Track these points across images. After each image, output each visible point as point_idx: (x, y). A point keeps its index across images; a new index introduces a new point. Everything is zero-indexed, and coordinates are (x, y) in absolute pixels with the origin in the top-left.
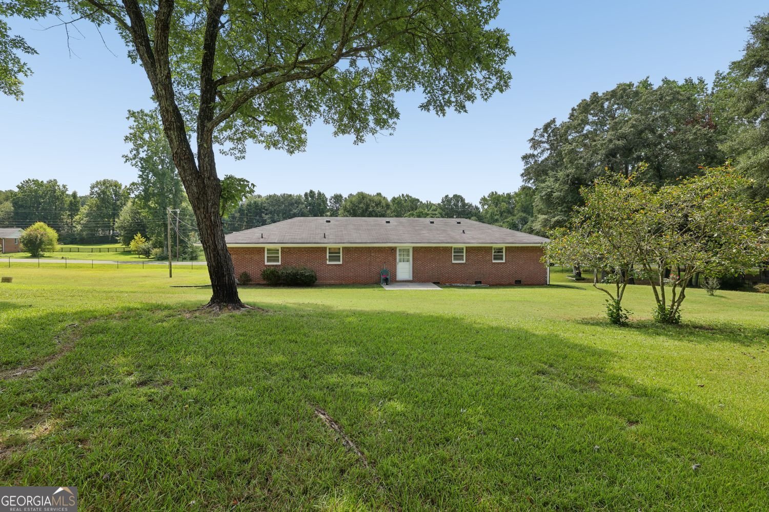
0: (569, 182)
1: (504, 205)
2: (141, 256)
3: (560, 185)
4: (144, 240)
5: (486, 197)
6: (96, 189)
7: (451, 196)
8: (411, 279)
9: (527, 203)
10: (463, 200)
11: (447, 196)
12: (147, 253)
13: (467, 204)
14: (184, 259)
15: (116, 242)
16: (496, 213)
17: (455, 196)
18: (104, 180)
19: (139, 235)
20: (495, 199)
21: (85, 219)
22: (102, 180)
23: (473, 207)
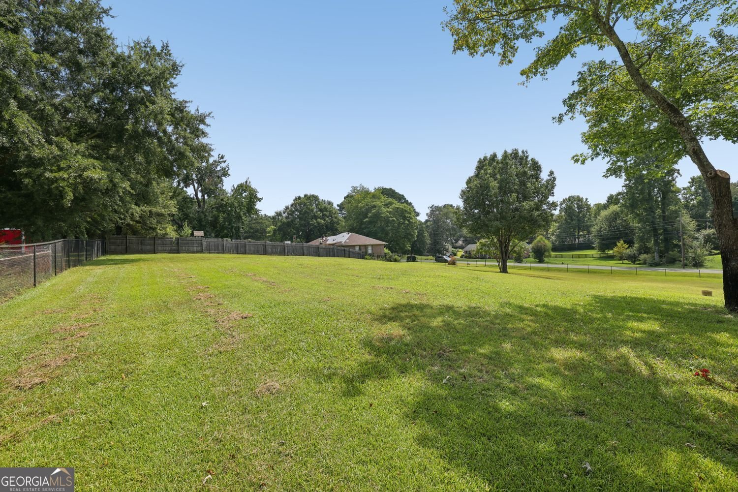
2: (625, 261)
4: (627, 246)
6: (564, 206)
12: (633, 259)
14: (685, 266)
15: (593, 248)
18: (569, 197)
19: (622, 242)
21: (558, 231)
22: (567, 197)
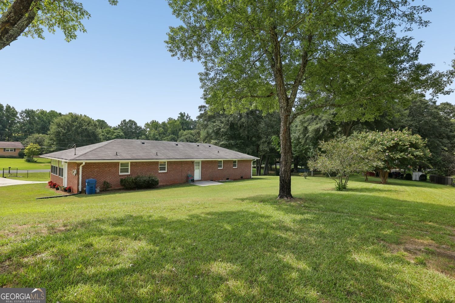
0: (229, 124)
1: (161, 130)
3: (224, 125)
5: (149, 123)
7: (127, 121)
8: (200, 179)
9: (174, 129)
10: (135, 124)
11: (125, 121)
13: (138, 127)
16: (156, 134)
17: (130, 121)
20: (154, 125)
23: (142, 129)
